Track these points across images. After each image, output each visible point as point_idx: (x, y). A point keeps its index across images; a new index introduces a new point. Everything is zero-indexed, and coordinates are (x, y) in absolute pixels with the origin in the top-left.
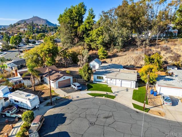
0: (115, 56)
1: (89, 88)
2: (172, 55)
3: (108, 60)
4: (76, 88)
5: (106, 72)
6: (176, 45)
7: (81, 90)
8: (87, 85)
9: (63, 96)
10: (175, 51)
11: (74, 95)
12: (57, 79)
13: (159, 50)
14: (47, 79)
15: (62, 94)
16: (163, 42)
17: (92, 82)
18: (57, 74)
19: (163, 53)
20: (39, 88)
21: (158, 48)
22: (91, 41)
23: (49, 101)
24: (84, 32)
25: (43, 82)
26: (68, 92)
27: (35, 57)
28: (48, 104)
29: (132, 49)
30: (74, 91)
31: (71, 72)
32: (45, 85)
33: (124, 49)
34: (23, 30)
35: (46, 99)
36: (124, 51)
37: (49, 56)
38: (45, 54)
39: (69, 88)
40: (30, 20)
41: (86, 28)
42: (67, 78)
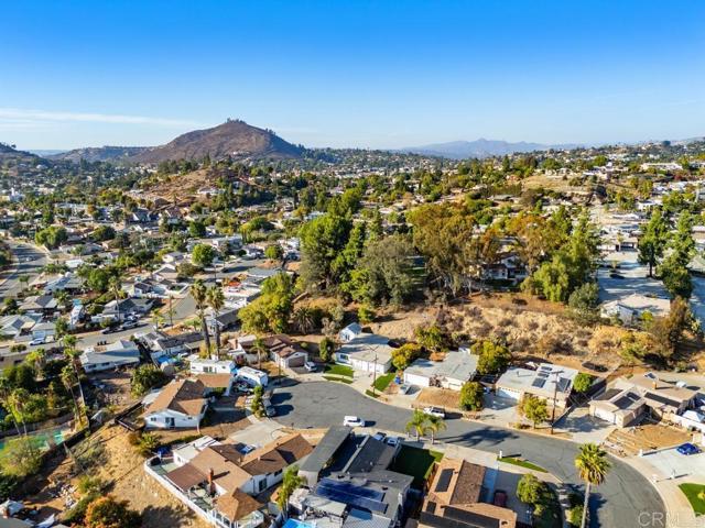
0: (389, 318)
1: (327, 369)
2: (479, 326)
3: (374, 326)
4: (309, 369)
5: (355, 350)
6: (492, 307)
7: (315, 372)
8: (325, 366)
9: (292, 377)
10: (487, 318)
11: (305, 377)
12: (287, 356)
13: (463, 313)
14: (276, 355)
15: (291, 374)
16: (480, 298)
17: (333, 363)
18: (288, 348)
19: (467, 320)
20: (265, 365)
21: (462, 310)
22: (353, 288)
23: (277, 381)
24: (341, 270)
25: (269, 358)
26: (299, 373)
27: (258, 317)
28: (276, 384)
29: (419, 308)
30: (306, 372)
31: (309, 344)
32: (272, 362)
33: (408, 307)
34: (205, 193)
35: (273, 378)
36: (407, 311)
37: (279, 318)
38: (274, 314)
39: (301, 369)
40: (217, 132)
41: (345, 263)
42: (300, 354)
